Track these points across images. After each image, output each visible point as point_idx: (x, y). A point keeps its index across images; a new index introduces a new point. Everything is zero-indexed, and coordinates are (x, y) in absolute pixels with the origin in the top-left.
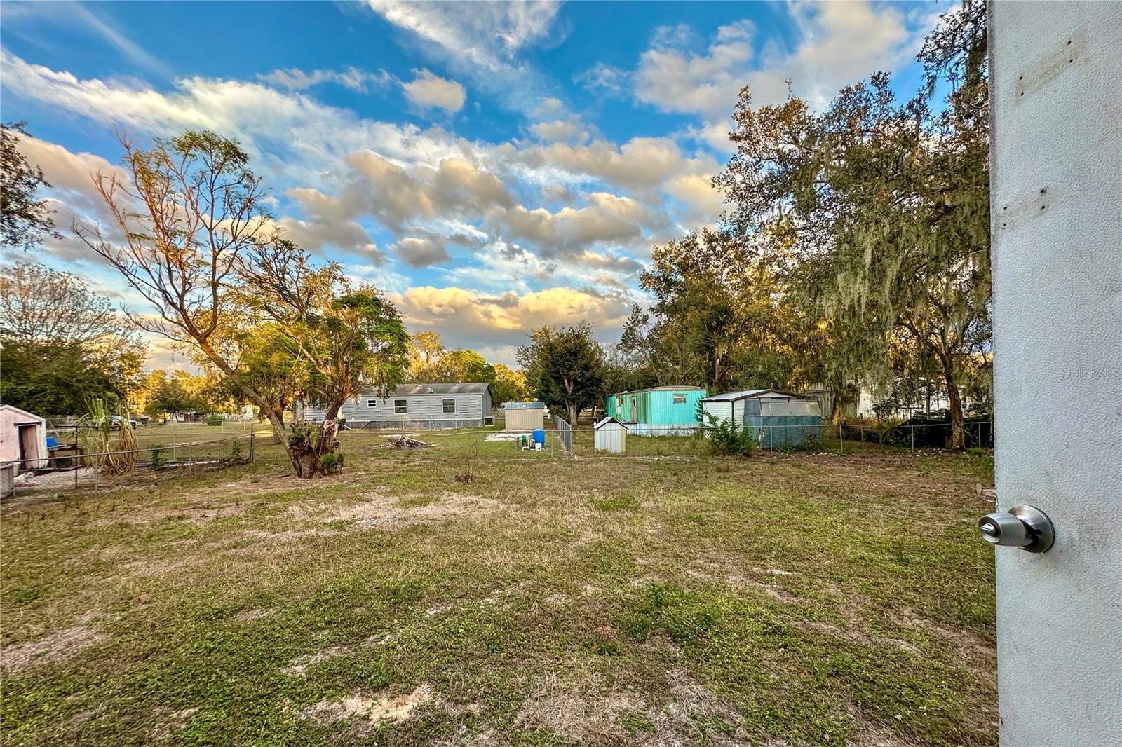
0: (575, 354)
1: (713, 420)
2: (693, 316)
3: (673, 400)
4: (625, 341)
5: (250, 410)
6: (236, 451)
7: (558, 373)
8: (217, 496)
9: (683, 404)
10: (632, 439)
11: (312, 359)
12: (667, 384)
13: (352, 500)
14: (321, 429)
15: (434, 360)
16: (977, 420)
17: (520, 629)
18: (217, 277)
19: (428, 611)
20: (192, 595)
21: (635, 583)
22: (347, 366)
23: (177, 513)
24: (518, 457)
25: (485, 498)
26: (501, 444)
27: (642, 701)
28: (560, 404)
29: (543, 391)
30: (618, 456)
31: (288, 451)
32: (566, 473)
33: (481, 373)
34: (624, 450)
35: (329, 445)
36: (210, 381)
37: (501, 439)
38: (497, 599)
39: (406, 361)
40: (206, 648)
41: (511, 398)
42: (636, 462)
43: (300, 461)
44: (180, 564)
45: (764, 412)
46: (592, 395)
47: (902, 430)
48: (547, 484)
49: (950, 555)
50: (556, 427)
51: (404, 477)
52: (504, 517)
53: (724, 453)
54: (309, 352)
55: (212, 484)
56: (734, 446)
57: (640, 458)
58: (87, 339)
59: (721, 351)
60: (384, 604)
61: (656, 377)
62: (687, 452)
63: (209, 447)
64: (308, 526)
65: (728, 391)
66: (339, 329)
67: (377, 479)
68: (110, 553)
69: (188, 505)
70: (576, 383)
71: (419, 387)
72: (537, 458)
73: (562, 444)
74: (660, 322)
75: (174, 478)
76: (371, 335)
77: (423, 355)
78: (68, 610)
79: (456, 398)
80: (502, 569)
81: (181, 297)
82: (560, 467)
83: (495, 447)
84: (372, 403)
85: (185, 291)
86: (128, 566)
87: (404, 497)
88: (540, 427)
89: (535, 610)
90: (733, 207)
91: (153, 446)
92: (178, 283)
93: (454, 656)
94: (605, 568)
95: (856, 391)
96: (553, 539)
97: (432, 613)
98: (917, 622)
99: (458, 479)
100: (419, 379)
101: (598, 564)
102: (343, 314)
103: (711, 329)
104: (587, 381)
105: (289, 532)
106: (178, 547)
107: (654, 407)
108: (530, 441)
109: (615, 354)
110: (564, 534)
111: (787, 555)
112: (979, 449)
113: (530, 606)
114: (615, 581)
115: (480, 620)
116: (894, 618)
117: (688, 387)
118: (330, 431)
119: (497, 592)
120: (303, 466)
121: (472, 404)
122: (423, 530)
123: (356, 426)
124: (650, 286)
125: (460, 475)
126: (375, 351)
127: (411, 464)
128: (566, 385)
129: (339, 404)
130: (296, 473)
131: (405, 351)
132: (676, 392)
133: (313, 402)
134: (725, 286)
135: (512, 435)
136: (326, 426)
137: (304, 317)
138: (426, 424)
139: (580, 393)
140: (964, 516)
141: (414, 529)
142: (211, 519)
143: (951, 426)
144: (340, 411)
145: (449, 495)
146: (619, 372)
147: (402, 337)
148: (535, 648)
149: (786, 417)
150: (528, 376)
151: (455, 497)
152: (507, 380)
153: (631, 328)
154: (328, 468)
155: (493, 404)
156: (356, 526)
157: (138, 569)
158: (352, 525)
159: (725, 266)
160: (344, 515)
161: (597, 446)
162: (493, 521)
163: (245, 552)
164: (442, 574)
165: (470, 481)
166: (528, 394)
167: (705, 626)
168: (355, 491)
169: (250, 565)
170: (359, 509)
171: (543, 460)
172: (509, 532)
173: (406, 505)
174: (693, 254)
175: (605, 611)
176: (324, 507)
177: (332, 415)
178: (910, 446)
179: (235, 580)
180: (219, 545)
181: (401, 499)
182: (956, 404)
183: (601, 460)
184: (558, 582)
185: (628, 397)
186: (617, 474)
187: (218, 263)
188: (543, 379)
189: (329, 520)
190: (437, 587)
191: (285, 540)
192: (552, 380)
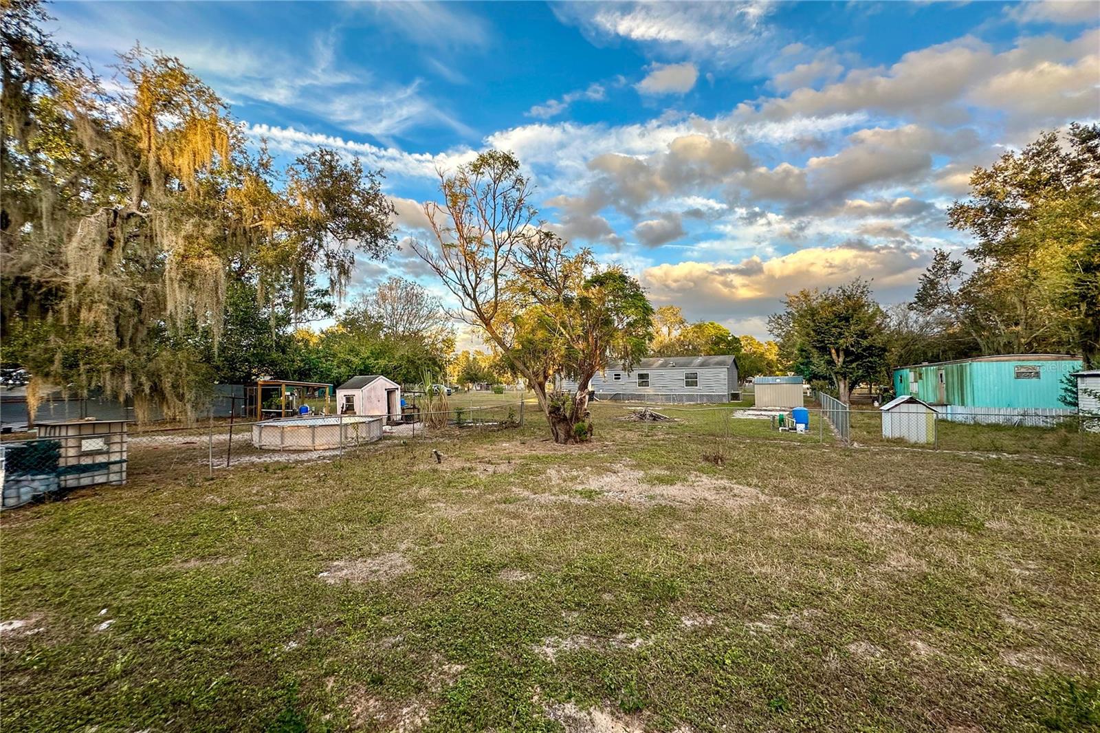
0: (848, 321)
2: (1050, 254)
3: (1013, 375)
4: (921, 298)
5: (522, 382)
6: (511, 415)
7: (823, 342)
8: (496, 453)
9: (1035, 380)
10: (944, 427)
11: (567, 336)
12: (998, 353)
13: (601, 470)
14: (574, 399)
15: (676, 333)
17: (815, 687)
18: (498, 269)
19: (683, 618)
20: (471, 543)
22: (596, 341)
23: (468, 465)
24: (775, 439)
25: (740, 484)
26: (751, 422)
28: (825, 378)
29: (802, 364)
30: (924, 447)
31: (548, 418)
32: (845, 464)
33: (725, 345)
34: (932, 440)
35: (581, 414)
36: (495, 357)
37: (750, 417)
38: (774, 628)
39: (649, 334)
40: (475, 601)
41: (760, 371)
42: (957, 458)
43: (557, 427)
44: (466, 511)
46: (871, 368)
48: (819, 475)
50: (820, 406)
51: (649, 450)
52: (767, 511)
54: (565, 329)
55: (493, 442)
57: (962, 454)
58: (424, 329)
60: (633, 597)
61: (978, 344)
63: (492, 411)
64: (562, 492)
66: (590, 307)
67: (623, 450)
68: (426, 492)
69: (476, 458)
70: (847, 353)
71: (661, 361)
72: (800, 441)
73: (832, 427)
74: (981, 271)
75: (470, 435)
76: (617, 310)
77: (665, 330)
78: (395, 536)
79: (699, 371)
80: (774, 583)
81: (474, 289)
82: (834, 455)
83: (745, 426)
84: (618, 377)
85: (477, 285)
86: (433, 506)
87: (649, 472)
88: (799, 405)
89: (834, 663)
91: (458, 409)
92: (473, 278)
93: (722, 697)
94: (945, 619)
96: (842, 555)
97: (689, 623)
99: (706, 459)
100: (660, 353)
102: (593, 293)
104: (864, 350)
105: (547, 494)
106: (466, 495)
107: (978, 383)
108: (790, 421)
109: (906, 317)
110: (860, 550)
113: (825, 652)
114: (970, 647)
115: (752, 653)
118: (582, 402)
119: (772, 616)
120: (559, 432)
121: (717, 379)
122: (670, 512)
123: (602, 397)
124: (966, 222)
125: (708, 454)
126: (620, 327)
127: (655, 438)
128: (834, 356)
129: (589, 376)
130: (554, 438)
131: (650, 324)
132: (1017, 363)
133: (569, 375)
135: (763, 413)
136: (578, 397)
137: (561, 298)
138: (668, 397)
139: (854, 365)
141: (661, 510)
142: (490, 473)
144: (590, 383)
145: (697, 476)
146: (911, 340)
147: (647, 310)
150: (781, 347)
151: (704, 478)
152: (755, 353)
153: (931, 282)
154: (580, 436)
155: (739, 378)
156: (605, 498)
157: (439, 509)
158: (600, 496)
160: (594, 484)
161: (887, 432)
162: (753, 515)
163: (511, 508)
164: (697, 574)
165: (720, 463)
166: (781, 367)
168: (602, 460)
169: (514, 522)
170: (608, 480)
171: (809, 444)
173: (652, 481)
174: (1049, 164)
176: (575, 473)
177: (583, 387)
179: (503, 535)
180: (494, 498)
181: (647, 474)
183: (898, 452)
184: (864, 624)
185: (931, 372)
186: (927, 472)
187: (498, 258)
188: (802, 350)
189: (580, 488)
190: (692, 589)
191: (543, 502)
192: (814, 350)
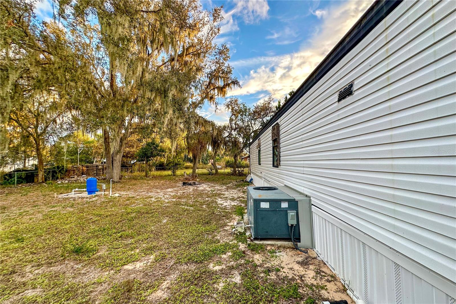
16: (51, 169)
47: (8, 176)
49: (48, 227)
112: (51, 181)
116: (18, 279)
140: (51, 208)
143: (38, 172)
178: (14, 184)
182: (40, 161)
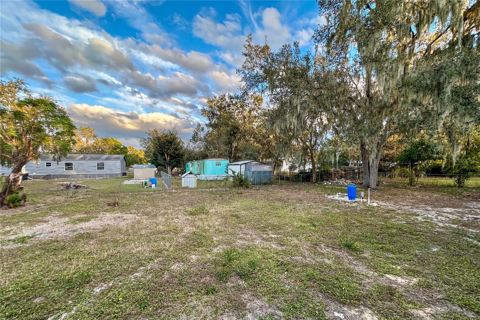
0: (171, 143)
1: (234, 173)
2: (223, 129)
3: (215, 164)
4: (193, 138)
7: (162, 151)
9: (220, 166)
10: (199, 182)
12: (212, 158)
13: (32, 223)
14: (8, 179)
15: (91, 142)
16: (320, 172)
17: (159, 290)
19: (95, 289)
21: (215, 251)
22: (29, 142)
24: (143, 192)
25: (127, 214)
26: (132, 185)
27: (234, 317)
28: (163, 165)
29: (154, 160)
30: (194, 189)
32: (170, 198)
33: (122, 150)
34: (196, 186)
35: (14, 189)
37: (132, 183)
38: (142, 273)
39: (73, 140)
41: (136, 163)
42: (202, 191)
45: (253, 169)
46: (178, 162)
47: (297, 176)
48: (161, 204)
49: (327, 221)
50: (161, 176)
51: (73, 205)
52: (139, 223)
53: (238, 187)
56: (242, 183)
57: (203, 190)
59: (235, 144)
60: (60, 291)
61: (207, 155)
62: (223, 186)
65: (238, 161)
66: (23, 119)
67: (51, 209)
70: (171, 156)
71: (82, 156)
72: (153, 191)
73: (165, 185)
74: (209, 131)
76: (48, 124)
77: (84, 139)
79: (106, 162)
80: (142, 254)
82: (166, 195)
83: (129, 187)
84: (49, 165)
87: (73, 217)
88: (153, 177)
89: (166, 276)
90: (243, 84)
94: (200, 245)
95: (282, 162)
96: (169, 233)
97: (98, 290)
98: (327, 250)
99: (109, 205)
100: (81, 152)
101: (196, 243)
102: (27, 110)
103: (231, 135)
104: (176, 155)
107: (208, 168)
108: (149, 183)
109: (189, 144)
110: (175, 229)
111: (275, 228)
112: (320, 182)
113: (163, 274)
114: (206, 251)
115: (133, 289)
116: (320, 250)
117: (222, 159)
118: (15, 180)
119: (142, 268)
121: (115, 165)
122: (88, 236)
123: (35, 177)
124: (205, 115)
125: (110, 202)
126: (51, 134)
127: (77, 198)
128: (166, 157)
129: (23, 164)
131: (73, 134)
132: (217, 161)
133: (2, 163)
134: (236, 118)
135: (138, 181)
136: (12, 178)
138: (86, 176)
139: (173, 161)
140: (325, 206)
141: (81, 236)
143: (312, 174)
144: (23, 168)
145: (104, 214)
146: (190, 152)
147: (71, 127)
148: (171, 300)
149: (260, 171)
150: (146, 152)
151: (108, 215)
152: (134, 154)
153: (196, 133)
154: (13, 203)
155: (126, 166)
156: (37, 239)
158: (32, 239)
159: (236, 110)
160: (27, 232)
161: (183, 185)
162: (133, 226)
164: (104, 263)
165: (116, 206)
166: (145, 161)
167: (253, 268)
168: (35, 216)
170: (38, 228)
171: (157, 192)
172: (144, 232)
173: (74, 222)
174: (224, 103)
175: (205, 268)
176: (9, 229)
177: (18, 170)
178: (300, 182)
181: (71, 219)
182: (314, 166)
183: (186, 191)
184: (177, 257)
185: (195, 163)
186: (195, 197)
188: (154, 154)
189: (13, 237)
190: (101, 272)
192: (159, 154)
